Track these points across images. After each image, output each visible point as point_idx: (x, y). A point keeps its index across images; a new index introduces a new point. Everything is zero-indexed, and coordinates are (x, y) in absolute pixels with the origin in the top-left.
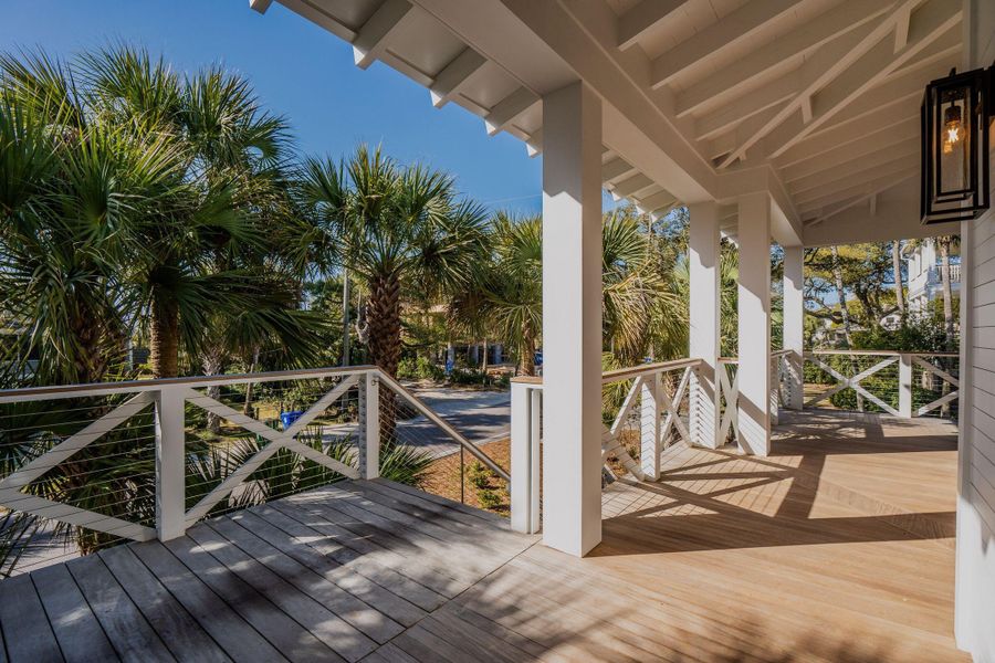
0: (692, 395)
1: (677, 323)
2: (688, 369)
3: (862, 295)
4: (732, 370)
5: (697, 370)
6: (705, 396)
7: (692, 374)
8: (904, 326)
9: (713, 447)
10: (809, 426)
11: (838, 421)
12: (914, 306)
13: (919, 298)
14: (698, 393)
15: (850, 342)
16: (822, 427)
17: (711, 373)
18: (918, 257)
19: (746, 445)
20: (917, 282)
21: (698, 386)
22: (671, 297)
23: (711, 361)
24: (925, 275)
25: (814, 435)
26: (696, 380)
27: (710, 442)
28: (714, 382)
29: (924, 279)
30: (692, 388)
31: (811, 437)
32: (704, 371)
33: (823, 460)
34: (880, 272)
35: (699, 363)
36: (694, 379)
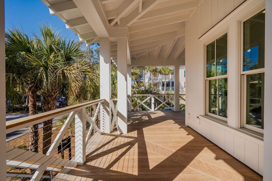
0: (101, 114)
1: (95, 86)
2: (99, 104)
3: (137, 82)
4: (115, 103)
5: (103, 103)
6: (106, 114)
7: (101, 106)
8: (145, 89)
9: (109, 133)
10: (135, 117)
11: (141, 114)
12: (146, 85)
13: (147, 83)
14: (103, 112)
15: (136, 93)
16: (138, 117)
17: (108, 104)
18: (146, 75)
19: (120, 130)
20: (147, 80)
21: (104, 110)
22: (93, 75)
23: (108, 100)
24: (148, 78)
25: (137, 121)
26: (103, 107)
27: (108, 131)
28: (109, 108)
29: (148, 79)
30: (101, 111)
31: (137, 122)
32: (105, 104)
33: (142, 131)
34: (140, 77)
35: (104, 101)
36: (102, 107)
